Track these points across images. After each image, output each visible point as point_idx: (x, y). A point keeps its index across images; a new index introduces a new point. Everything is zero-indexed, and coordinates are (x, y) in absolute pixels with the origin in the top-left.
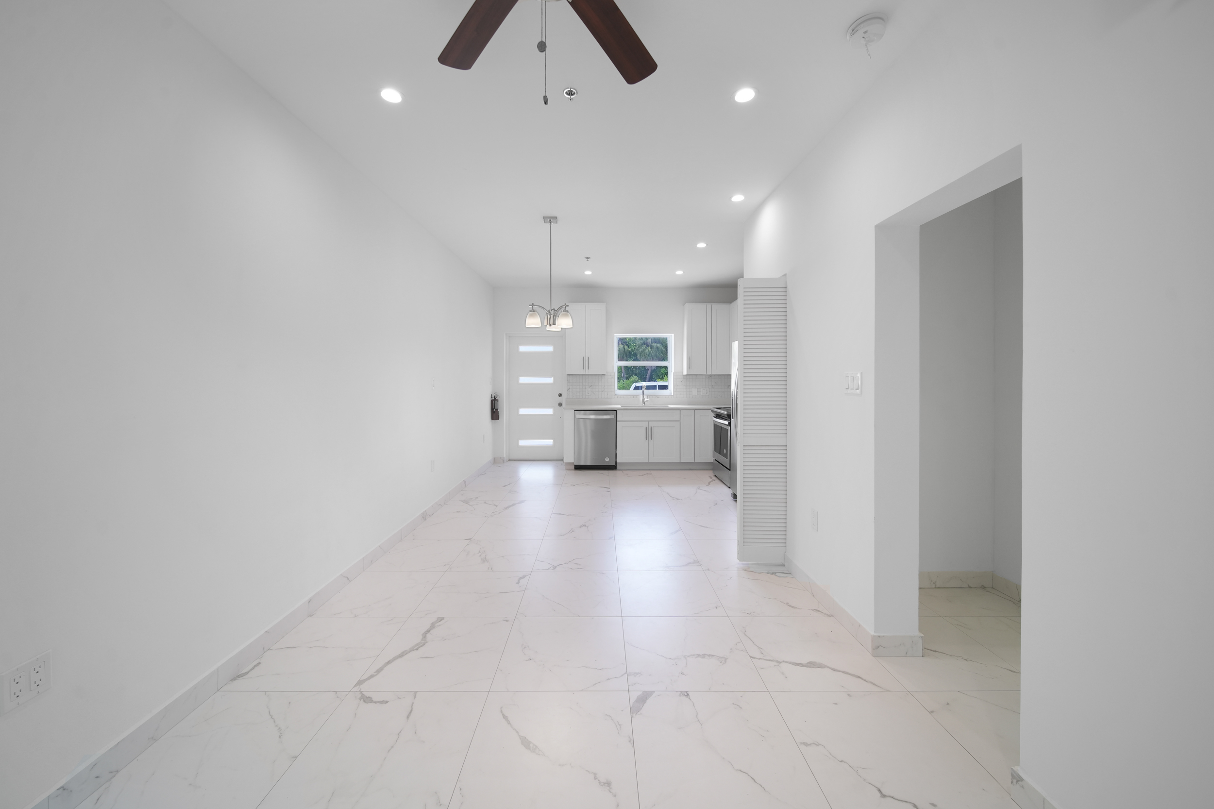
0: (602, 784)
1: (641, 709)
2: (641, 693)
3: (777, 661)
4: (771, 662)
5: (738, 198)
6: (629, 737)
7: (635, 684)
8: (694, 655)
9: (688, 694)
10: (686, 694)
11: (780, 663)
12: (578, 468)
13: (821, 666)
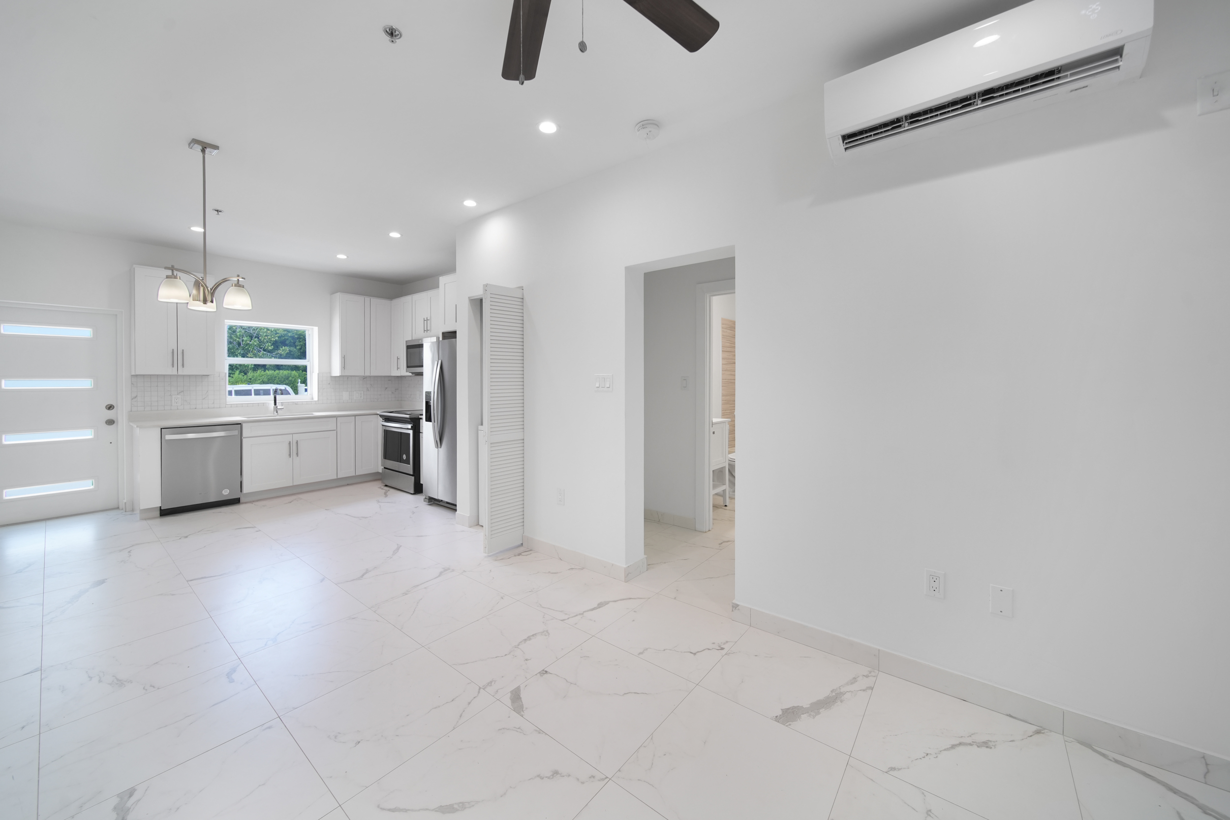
0: (551, 777)
1: (523, 705)
2: (510, 694)
3: (580, 614)
4: (576, 617)
5: (470, 203)
6: (536, 731)
7: (497, 691)
8: (521, 642)
9: (546, 671)
10: (545, 672)
11: (583, 614)
12: (165, 513)
13: (607, 603)
